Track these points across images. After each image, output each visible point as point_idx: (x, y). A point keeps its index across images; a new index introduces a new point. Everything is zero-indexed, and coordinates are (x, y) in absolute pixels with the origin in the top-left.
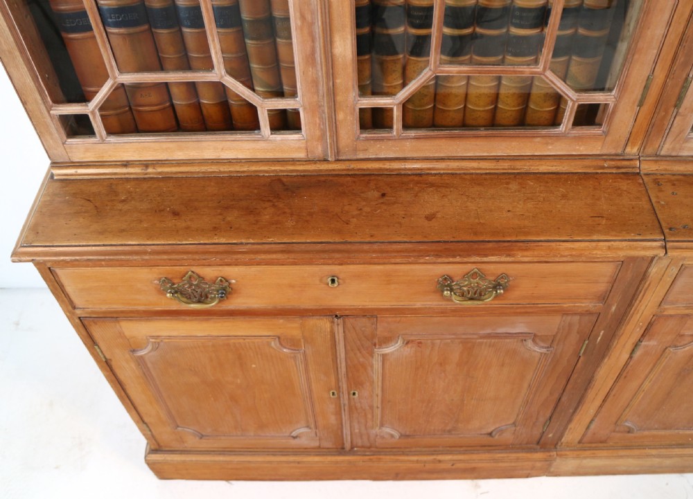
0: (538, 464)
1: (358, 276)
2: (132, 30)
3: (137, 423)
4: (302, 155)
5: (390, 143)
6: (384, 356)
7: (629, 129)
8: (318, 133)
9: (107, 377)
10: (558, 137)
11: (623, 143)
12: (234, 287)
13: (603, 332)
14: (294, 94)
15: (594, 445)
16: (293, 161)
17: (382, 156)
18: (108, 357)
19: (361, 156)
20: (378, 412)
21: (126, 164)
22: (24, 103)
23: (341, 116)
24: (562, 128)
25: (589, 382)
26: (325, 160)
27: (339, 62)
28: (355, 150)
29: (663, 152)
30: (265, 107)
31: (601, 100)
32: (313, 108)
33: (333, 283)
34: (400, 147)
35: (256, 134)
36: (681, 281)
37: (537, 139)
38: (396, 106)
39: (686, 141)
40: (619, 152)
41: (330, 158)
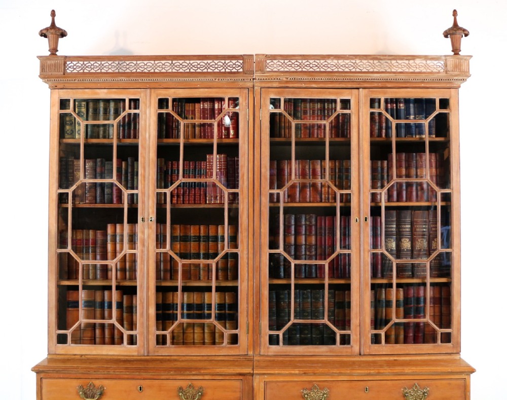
1: (150, 387)
2: (90, 309)
4: (136, 354)
5: (166, 349)
7: (247, 344)
8: (142, 344)
10: (223, 347)
11: (246, 350)
12: (105, 391)
14: (136, 330)
16: (133, 356)
17: (164, 355)
19: (156, 354)
21: (75, 355)
22: (49, 327)
23: (150, 336)
24: (224, 344)
26: (144, 356)
27: (150, 316)
28: (154, 352)
29: (262, 353)
30: (126, 333)
31: (234, 332)
32: (142, 334)
33: (140, 390)
34: (169, 350)
35: (122, 345)
36: (268, 392)
37: (216, 348)
38: (167, 333)
39: (268, 348)
40: (246, 354)
41: (146, 355)
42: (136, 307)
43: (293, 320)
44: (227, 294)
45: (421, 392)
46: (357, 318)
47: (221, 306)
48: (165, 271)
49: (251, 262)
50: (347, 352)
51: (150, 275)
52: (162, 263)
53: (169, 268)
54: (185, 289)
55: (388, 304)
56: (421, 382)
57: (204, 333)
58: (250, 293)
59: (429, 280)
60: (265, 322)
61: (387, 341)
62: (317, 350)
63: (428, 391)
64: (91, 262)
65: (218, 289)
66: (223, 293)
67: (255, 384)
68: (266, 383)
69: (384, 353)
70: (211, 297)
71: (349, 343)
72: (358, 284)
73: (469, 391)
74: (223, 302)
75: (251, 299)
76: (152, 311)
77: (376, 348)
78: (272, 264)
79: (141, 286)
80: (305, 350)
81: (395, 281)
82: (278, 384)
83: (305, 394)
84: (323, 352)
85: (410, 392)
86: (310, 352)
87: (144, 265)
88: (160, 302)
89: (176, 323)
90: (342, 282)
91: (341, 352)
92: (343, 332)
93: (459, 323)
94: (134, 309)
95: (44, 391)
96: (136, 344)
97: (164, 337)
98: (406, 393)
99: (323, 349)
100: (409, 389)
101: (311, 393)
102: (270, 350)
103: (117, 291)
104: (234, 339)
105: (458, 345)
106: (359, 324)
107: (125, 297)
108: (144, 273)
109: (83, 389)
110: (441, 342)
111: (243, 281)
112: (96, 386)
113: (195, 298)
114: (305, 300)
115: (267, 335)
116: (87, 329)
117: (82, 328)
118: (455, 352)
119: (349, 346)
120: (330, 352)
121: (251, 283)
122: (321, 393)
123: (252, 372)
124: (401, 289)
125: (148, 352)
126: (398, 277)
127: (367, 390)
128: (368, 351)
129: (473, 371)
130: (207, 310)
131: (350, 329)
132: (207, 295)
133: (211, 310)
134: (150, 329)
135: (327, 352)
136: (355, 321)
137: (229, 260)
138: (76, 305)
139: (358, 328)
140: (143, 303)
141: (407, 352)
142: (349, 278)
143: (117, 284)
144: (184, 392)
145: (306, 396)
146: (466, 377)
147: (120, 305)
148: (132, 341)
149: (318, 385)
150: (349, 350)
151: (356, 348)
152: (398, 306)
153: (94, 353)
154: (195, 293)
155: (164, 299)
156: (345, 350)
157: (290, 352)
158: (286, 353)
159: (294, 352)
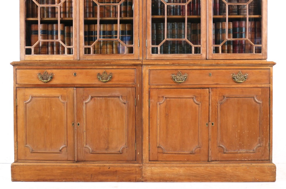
1: (80, 73)
3: (15, 142)
4: (72, 59)
5: (90, 56)
6: (86, 103)
7: (138, 53)
8: (76, 53)
9: (14, 115)
11: (138, 57)
12: (54, 76)
13: (138, 95)
14: (72, 45)
16: (70, 60)
17: (89, 59)
18: (18, 105)
20: (85, 133)
21: (36, 60)
23: (81, 49)
24: (125, 53)
25: (142, 120)
27: (81, 36)
28: (83, 58)
29: (147, 59)
30: (66, 47)
31: (131, 46)
32: (76, 47)
33: (75, 75)
34: (92, 57)
35: (64, 55)
36: (151, 76)
37: (120, 55)
38: (91, 47)
39: (151, 55)
40: (138, 59)
41: (78, 59)
42: (73, 33)
43: (166, 39)
44: (126, 25)
45: (243, 76)
46: (204, 37)
47: (123, 32)
48: (90, 13)
49: (141, 4)
50: (198, 58)
51: (81, 12)
52: (88, 8)
53: (92, 11)
54: (102, 22)
55: (223, 31)
56: (243, 70)
57: (113, 48)
58: (141, 23)
59: (248, 17)
60: (149, 40)
61: (223, 51)
62: (180, 56)
63: (247, 76)
64: (45, 5)
65: (122, 22)
66: (124, 24)
67: (143, 71)
68: (150, 70)
69: (221, 58)
70: (117, 27)
71: (200, 53)
72: (205, 17)
73: (272, 76)
74: (124, 30)
75: (141, 26)
76: (82, 34)
77: (216, 55)
78: (153, 5)
79: (75, 19)
80: (174, 56)
81: (227, 17)
82: (157, 71)
83: (173, 77)
84: (184, 58)
85: (236, 76)
86: (177, 58)
87: (77, 6)
88: (87, 30)
89: (96, 41)
90: (195, 17)
91: (195, 58)
92: (196, 46)
93: (266, 41)
94: (71, 35)
95: (18, 76)
96: (72, 54)
97: (89, 49)
98: (234, 77)
99: (184, 56)
100: (236, 74)
101: (177, 76)
102: (152, 56)
103: (61, 24)
104: (131, 50)
105: (266, 54)
106: (205, 41)
107: (66, 27)
108: (77, 12)
109: (41, 75)
110: (255, 53)
111: (136, 15)
112: (49, 73)
113: (108, 27)
114: (173, 28)
115: (150, 47)
116: (43, 47)
117: (40, 47)
118: (263, 58)
119: (200, 54)
120: (189, 57)
121: (141, 16)
122: (183, 76)
123: (141, 63)
124: (231, 23)
125: (80, 58)
126: (229, 14)
127: (210, 75)
128: (211, 57)
129: (274, 64)
130: (115, 34)
131: (200, 44)
132: (114, 25)
133: (117, 34)
134: (81, 45)
135: (186, 58)
136: (203, 39)
137: (128, 6)
138: (36, 32)
139: (205, 43)
140: (76, 29)
141: (235, 58)
142: (200, 15)
143: (61, 19)
144: (101, 76)
145: (174, 78)
146: (270, 68)
147: (63, 33)
148: (70, 52)
149: (181, 72)
150: (200, 57)
151: (204, 56)
152: (229, 33)
153: (48, 59)
154: (107, 25)
155: (89, 28)
156: (197, 56)
157: (164, 58)
158: (162, 58)
159: (167, 57)
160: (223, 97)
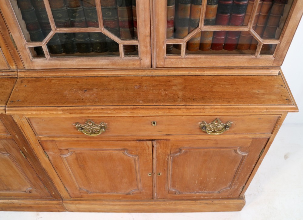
0: (58, 206)
7: (3, 58)
11: (7, 65)
13: (24, 147)
15: (79, 199)
29: (26, 68)
39: (32, 62)
40: (8, 68)
43: (55, 29)
45: (223, 125)
46: (145, 27)
50: (134, 65)
62: (95, 63)
63: (232, 124)
69: (183, 66)
80: (80, 63)
84: (102, 65)
86: (87, 65)
91: (127, 65)
92: (127, 43)
98: (204, 126)
100: (208, 123)
102: (35, 64)
106: (148, 34)
118: (274, 65)
119: (136, 58)
120: (113, 64)
127: (154, 124)
128: (162, 63)
129: (294, 109)
131: (137, 39)
135: (108, 65)
136: (142, 29)
139: (148, 39)
141: (214, 65)
145: (80, 129)
146: (282, 113)
150: (137, 63)
156: (131, 63)
157: (60, 66)
158: (56, 66)
159: (66, 65)
160: (178, 150)
